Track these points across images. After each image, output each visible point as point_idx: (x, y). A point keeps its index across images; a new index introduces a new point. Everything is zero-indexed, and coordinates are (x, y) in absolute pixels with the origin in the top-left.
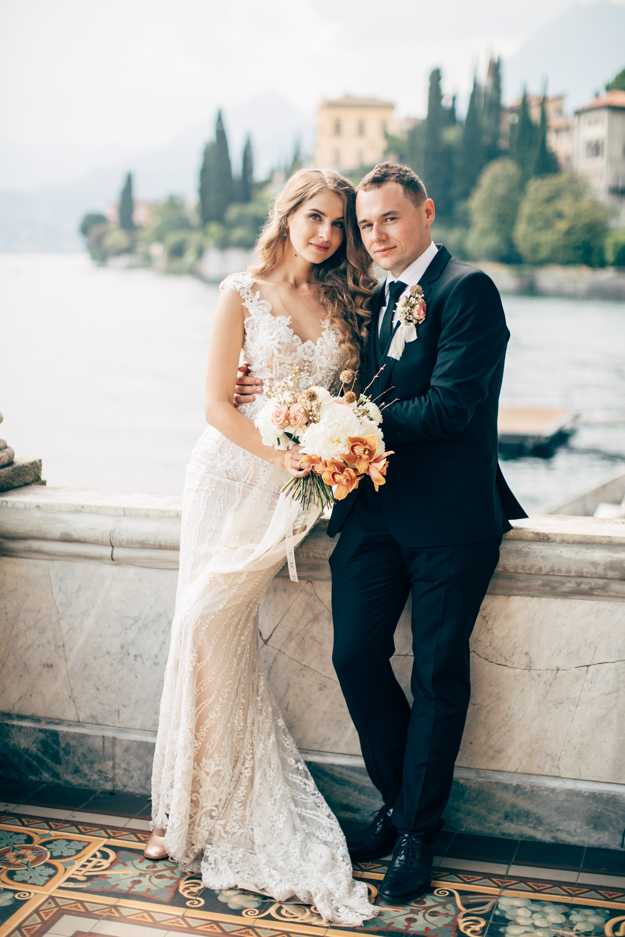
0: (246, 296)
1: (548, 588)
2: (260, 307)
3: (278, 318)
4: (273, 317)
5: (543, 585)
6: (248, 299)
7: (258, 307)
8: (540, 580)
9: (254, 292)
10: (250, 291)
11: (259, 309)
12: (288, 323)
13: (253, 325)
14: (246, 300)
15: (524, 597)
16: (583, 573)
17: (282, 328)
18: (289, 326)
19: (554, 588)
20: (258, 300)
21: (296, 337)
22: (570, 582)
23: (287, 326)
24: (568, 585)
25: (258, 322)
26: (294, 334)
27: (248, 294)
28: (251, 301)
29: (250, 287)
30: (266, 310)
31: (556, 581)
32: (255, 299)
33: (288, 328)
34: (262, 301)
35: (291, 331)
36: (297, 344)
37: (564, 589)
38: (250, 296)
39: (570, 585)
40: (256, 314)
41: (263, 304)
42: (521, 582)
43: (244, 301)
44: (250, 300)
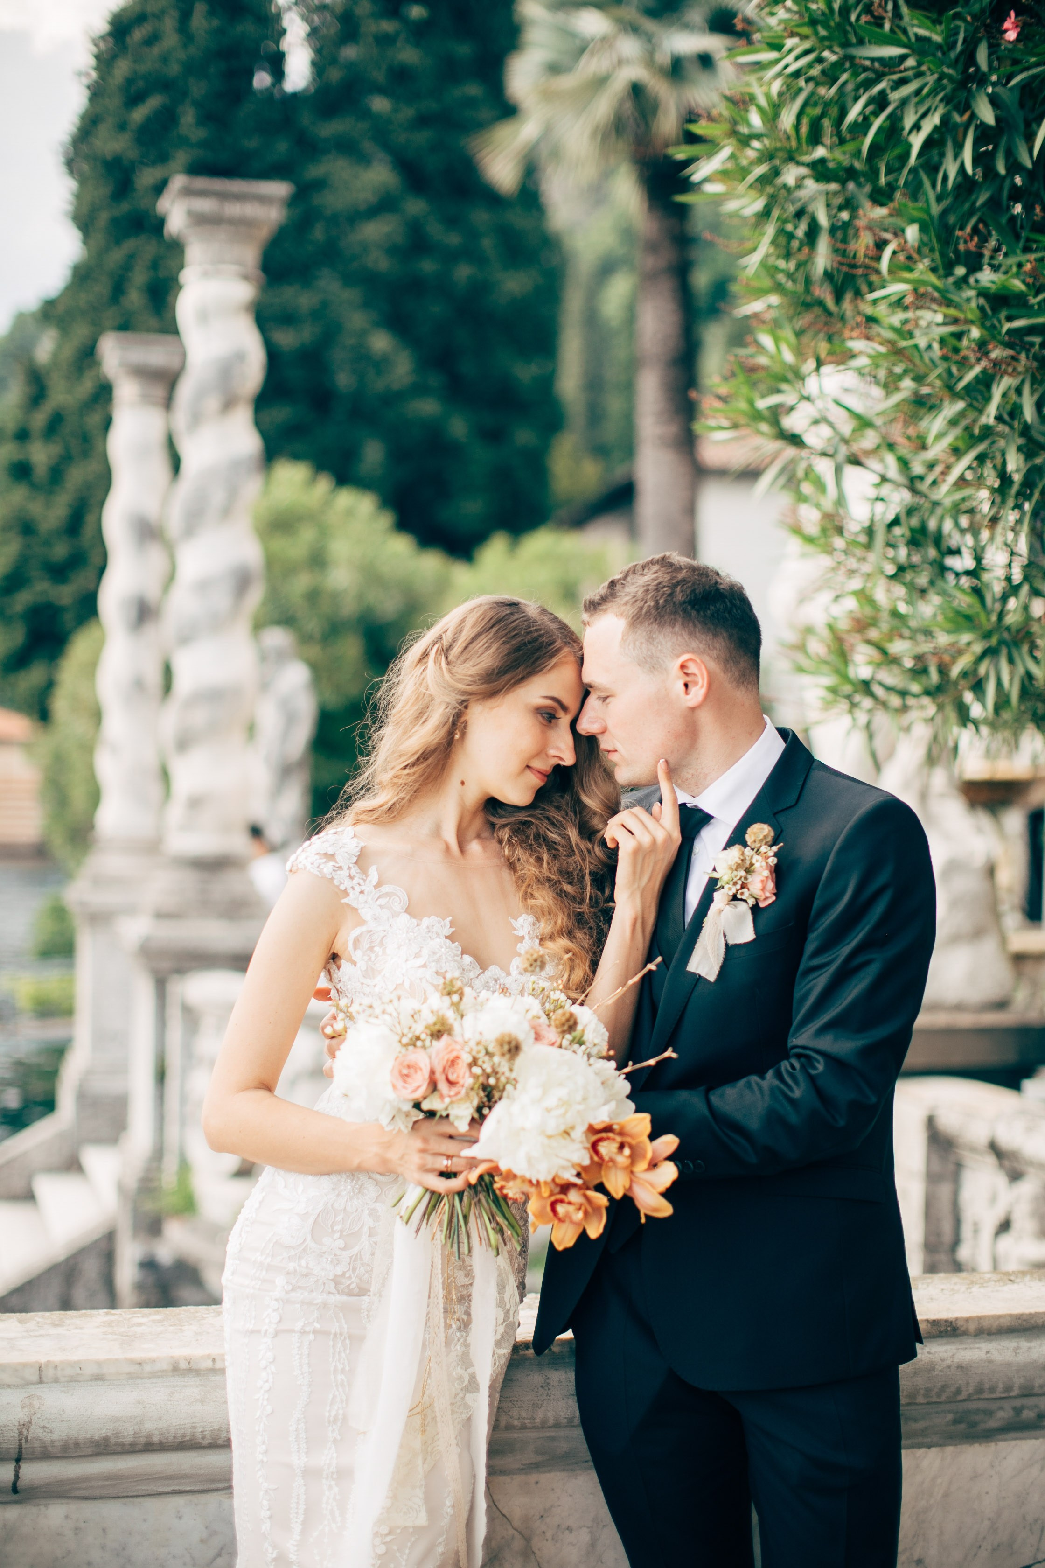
0: (347, 884)
1: (962, 1426)
2: (382, 901)
3: (426, 922)
4: (415, 921)
5: (956, 1422)
6: (353, 888)
7: (378, 902)
8: (949, 1412)
9: (364, 871)
10: (354, 870)
11: (381, 906)
12: (448, 931)
13: (372, 942)
14: (350, 891)
15: (915, 1450)
16: (1033, 1388)
17: (438, 940)
18: (451, 938)
19: (973, 1425)
20: (377, 886)
21: (468, 959)
22: (1001, 1408)
23: (447, 937)
24: (1001, 1414)
25: (382, 934)
26: (463, 953)
27: (351, 877)
28: (362, 892)
29: (355, 859)
30: (397, 906)
31: (977, 1412)
32: (368, 887)
33: (448, 941)
34: (385, 889)
35: (456, 947)
36: (472, 975)
37: (992, 1424)
38: (356, 881)
39: (1004, 1415)
40: (376, 919)
41: (388, 895)
42: (916, 1420)
43: (346, 893)
44: (358, 889)
